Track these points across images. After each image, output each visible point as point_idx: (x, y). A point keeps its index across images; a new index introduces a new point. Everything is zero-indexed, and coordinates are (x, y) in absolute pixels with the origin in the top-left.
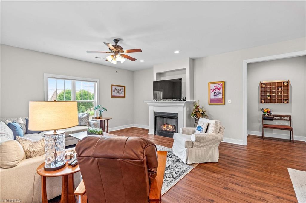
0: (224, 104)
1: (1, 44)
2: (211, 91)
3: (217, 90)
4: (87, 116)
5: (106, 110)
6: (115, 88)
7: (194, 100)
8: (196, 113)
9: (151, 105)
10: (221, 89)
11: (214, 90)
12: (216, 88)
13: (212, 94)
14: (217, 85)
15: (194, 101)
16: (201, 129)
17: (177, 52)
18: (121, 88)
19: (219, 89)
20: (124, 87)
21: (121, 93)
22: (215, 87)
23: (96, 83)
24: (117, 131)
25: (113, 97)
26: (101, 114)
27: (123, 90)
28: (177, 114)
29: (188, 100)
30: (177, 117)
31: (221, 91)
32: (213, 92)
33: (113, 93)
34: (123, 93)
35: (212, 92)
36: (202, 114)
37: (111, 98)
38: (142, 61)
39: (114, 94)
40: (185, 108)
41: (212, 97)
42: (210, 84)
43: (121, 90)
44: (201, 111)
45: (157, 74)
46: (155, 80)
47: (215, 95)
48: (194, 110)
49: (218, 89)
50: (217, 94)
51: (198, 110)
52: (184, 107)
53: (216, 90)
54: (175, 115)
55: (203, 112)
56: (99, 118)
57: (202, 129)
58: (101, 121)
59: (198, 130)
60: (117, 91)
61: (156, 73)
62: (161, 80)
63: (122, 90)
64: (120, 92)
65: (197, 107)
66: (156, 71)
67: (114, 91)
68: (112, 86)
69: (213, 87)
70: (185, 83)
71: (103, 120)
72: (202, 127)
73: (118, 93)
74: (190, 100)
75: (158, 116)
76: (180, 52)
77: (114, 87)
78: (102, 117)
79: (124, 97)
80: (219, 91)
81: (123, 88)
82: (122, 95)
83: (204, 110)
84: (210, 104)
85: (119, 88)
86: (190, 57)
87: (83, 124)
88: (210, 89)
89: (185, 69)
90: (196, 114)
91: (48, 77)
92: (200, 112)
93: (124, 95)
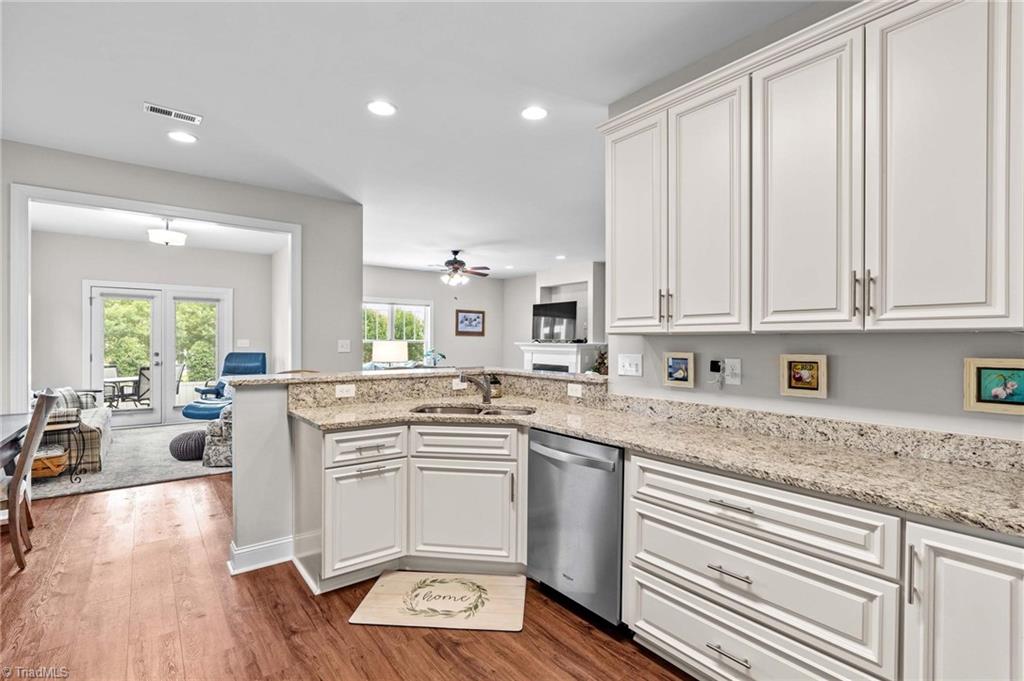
5: (444, 357)
6: (465, 317)
9: (528, 351)
15: (600, 343)
18: (476, 315)
20: (483, 313)
21: (476, 326)
23: (429, 308)
25: (459, 333)
27: (480, 320)
28: (568, 367)
29: (590, 341)
33: (460, 326)
34: (481, 325)
37: (456, 335)
39: (462, 328)
40: (579, 357)
43: (475, 320)
45: (542, 288)
46: (538, 302)
48: (597, 360)
52: (577, 355)
54: (565, 367)
60: (467, 322)
62: (553, 302)
63: (478, 320)
64: (474, 323)
65: (606, 353)
66: (541, 282)
67: (462, 322)
68: (458, 312)
70: (586, 309)
73: (470, 325)
74: (593, 342)
77: (461, 315)
79: (482, 334)
81: (481, 315)
82: (479, 329)
85: (473, 316)
89: (586, 282)
93: (481, 330)
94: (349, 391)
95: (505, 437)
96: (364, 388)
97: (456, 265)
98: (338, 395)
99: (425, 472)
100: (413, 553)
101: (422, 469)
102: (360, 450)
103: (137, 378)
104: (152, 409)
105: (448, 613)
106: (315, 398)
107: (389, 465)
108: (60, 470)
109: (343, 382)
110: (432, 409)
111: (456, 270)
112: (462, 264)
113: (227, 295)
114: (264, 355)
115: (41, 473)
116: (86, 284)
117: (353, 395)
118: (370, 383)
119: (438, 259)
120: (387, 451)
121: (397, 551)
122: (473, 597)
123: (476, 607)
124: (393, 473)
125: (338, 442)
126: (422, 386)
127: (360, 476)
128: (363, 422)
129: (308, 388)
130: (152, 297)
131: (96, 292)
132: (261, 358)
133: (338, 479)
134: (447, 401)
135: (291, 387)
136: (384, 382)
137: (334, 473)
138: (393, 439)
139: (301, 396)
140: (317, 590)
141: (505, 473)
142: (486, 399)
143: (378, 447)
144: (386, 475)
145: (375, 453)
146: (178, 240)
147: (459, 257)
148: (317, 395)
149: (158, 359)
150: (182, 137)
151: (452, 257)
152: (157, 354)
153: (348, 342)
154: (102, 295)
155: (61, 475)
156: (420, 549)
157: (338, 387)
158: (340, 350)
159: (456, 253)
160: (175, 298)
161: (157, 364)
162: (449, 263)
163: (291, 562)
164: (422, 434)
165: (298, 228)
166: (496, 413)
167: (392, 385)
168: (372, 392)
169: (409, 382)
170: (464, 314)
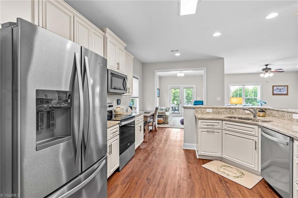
5: (266, 103)
6: (277, 88)
18: (284, 87)
21: (283, 91)
23: (259, 86)
25: (274, 94)
27: (286, 89)
34: (286, 91)
39: (275, 92)
43: (283, 89)
60: (278, 90)
63: (284, 89)
64: (282, 90)
67: (275, 90)
68: (273, 86)
73: (280, 91)
77: (275, 88)
79: (287, 94)
81: (286, 87)
82: (285, 92)
85: (281, 88)
91: (230, 86)
93: (286, 93)
94: (210, 110)
95: (254, 128)
96: (215, 110)
97: (267, 69)
98: (207, 111)
99: (227, 135)
100: (223, 157)
101: (226, 134)
102: (208, 125)
103: (178, 106)
104: (179, 113)
105: (228, 175)
106: (201, 112)
107: (216, 131)
108: (162, 122)
109: (209, 108)
110: (235, 118)
111: (267, 72)
112: (270, 69)
113: (195, 86)
114: (203, 101)
115: (159, 123)
116: (169, 86)
117: (212, 112)
118: (216, 109)
119: (259, 68)
120: (215, 127)
121: (219, 155)
122: (239, 174)
123: (238, 177)
124: (217, 133)
125: (202, 122)
126: (233, 111)
127: (208, 132)
128: (208, 118)
129: (199, 109)
130: (179, 88)
131: (170, 87)
132: (202, 102)
133: (202, 131)
134: (240, 116)
135: (195, 108)
136: (221, 109)
137: (200, 130)
138: (217, 124)
139: (198, 111)
140: (198, 157)
141: (253, 140)
142: (255, 116)
143: (213, 125)
144: (215, 133)
145: (212, 127)
146: (182, 75)
147: (268, 67)
148: (202, 111)
149: (181, 102)
150: (178, 54)
151: (265, 67)
152: (180, 101)
153: (220, 98)
154: (171, 88)
155: (162, 123)
156: (225, 156)
157: (207, 109)
158: (218, 100)
159: (267, 65)
160: (184, 88)
161: (181, 103)
162: (263, 70)
163: (195, 150)
164: (226, 124)
165: (205, 68)
166: (257, 121)
167: (223, 110)
168: (217, 111)
169: (229, 109)
170: (277, 87)
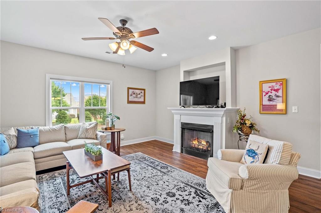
0: (286, 114)
1: (1, 41)
2: (264, 94)
3: (274, 92)
4: (95, 127)
5: (119, 118)
6: (133, 92)
7: (236, 107)
8: (240, 125)
9: (177, 114)
10: (280, 91)
11: (269, 92)
12: (272, 90)
13: (266, 99)
14: (274, 84)
15: (238, 108)
16: (254, 154)
17: (212, 38)
18: (140, 91)
19: (277, 90)
20: (144, 90)
21: (140, 98)
22: (270, 87)
23: (109, 85)
24: (134, 144)
25: (129, 102)
26: (112, 124)
27: (143, 94)
28: (213, 126)
29: (229, 106)
30: (213, 131)
31: (280, 93)
32: (267, 96)
33: (130, 97)
34: (143, 97)
35: (265, 96)
36: (249, 127)
37: (128, 103)
38: (164, 55)
39: (131, 99)
40: (224, 119)
41: (266, 102)
42: (262, 84)
43: (139, 94)
44: (248, 123)
46: (182, 80)
47: (270, 100)
48: (238, 121)
49: (274, 90)
50: (274, 97)
51: (244, 121)
52: (222, 117)
53: (271, 92)
54: (209, 128)
55: (251, 124)
56: (110, 130)
57: (256, 154)
58: (113, 134)
59: (249, 156)
60: (135, 95)
61: (184, 71)
62: (190, 80)
63: (141, 94)
64: (139, 96)
65: (243, 117)
66: (183, 69)
67: (131, 95)
68: (129, 88)
69: (266, 88)
70: (225, 83)
71: (115, 132)
72: (256, 151)
73: (137, 97)
74: (232, 107)
75: (186, 128)
76: (217, 37)
77: (131, 91)
78: (114, 127)
79: (144, 102)
80: (276, 93)
81: (143, 91)
82: (142, 100)
83: (253, 122)
84: (262, 112)
85: (138, 92)
86: (231, 46)
87: (89, 136)
88: (261, 91)
89: (224, 64)
90: (241, 128)
91: (51, 79)
92: (247, 125)
170: (132, 90)
